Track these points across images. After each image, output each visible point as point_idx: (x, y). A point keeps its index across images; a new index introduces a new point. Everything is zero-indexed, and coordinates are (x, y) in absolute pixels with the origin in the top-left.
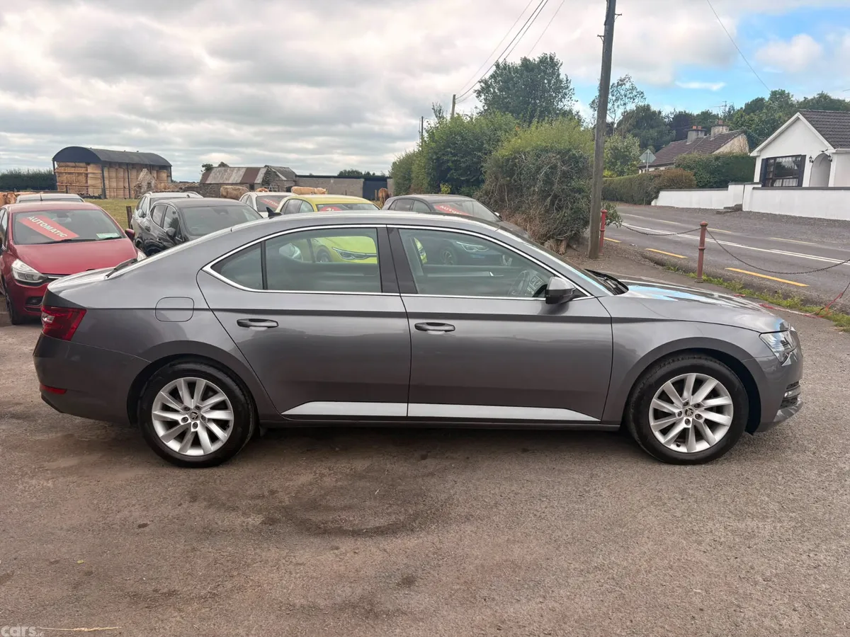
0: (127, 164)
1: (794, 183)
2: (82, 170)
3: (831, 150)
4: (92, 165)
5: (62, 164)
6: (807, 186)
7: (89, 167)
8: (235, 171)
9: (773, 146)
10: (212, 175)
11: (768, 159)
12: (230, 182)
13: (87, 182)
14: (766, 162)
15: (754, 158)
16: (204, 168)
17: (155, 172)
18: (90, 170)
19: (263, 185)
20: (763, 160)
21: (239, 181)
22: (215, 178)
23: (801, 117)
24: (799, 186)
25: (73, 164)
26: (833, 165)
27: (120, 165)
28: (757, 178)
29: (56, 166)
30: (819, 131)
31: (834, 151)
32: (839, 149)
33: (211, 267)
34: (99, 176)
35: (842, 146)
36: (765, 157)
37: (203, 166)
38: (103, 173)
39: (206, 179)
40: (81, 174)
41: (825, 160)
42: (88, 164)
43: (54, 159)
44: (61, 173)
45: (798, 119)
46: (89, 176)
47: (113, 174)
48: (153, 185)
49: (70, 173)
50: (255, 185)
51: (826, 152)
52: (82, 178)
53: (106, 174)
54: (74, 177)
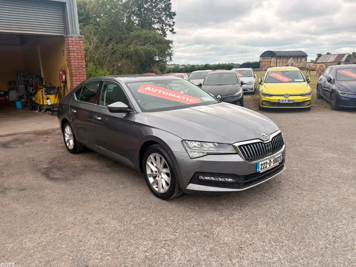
0: (288, 56)
2: (270, 60)
4: (273, 58)
5: (263, 58)
7: (272, 58)
8: (332, 56)
10: (321, 58)
12: (328, 62)
13: (270, 65)
16: (317, 56)
17: (300, 59)
18: (272, 60)
19: (345, 62)
21: (333, 61)
22: (321, 60)
25: (267, 58)
27: (285, 57)
29: (261, 59)
34: (276, 62)
37: (317, 55)
38: (277, 61)
39: (317, 61)
40: (269, 61)
42: (272, 57)
43: (261, 56)
44: (262, 61)
46: (272, 62)
47: (281, 61)
48: (294, 64)
49: (265, 62)
50: (341, 63)
52: (269, 63)
53: (278, 61)
54: (266, 63)
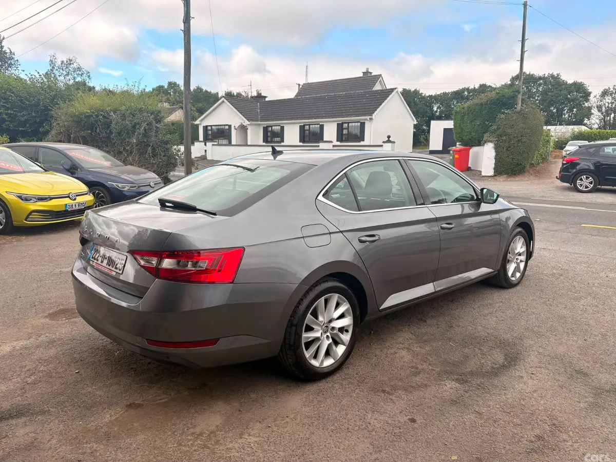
1: (225, 142)
3: (246, 123)
6: (235, 144)
9: (209, 117)
11: (207, 126)
14: (205, 128)
15: (197, 126)
20: (204, 127)
23: (225, 101)
24: (230, 144)
26: (249, 131)
28: (201, 138)
30: (238, 111)
31: (248, 123)
32: (251, 122)
33: (323, 195)
35: (253, 120)
36: (205, 125)
41: (243, 129)
45: (223, 102)
51: (243, 124)
